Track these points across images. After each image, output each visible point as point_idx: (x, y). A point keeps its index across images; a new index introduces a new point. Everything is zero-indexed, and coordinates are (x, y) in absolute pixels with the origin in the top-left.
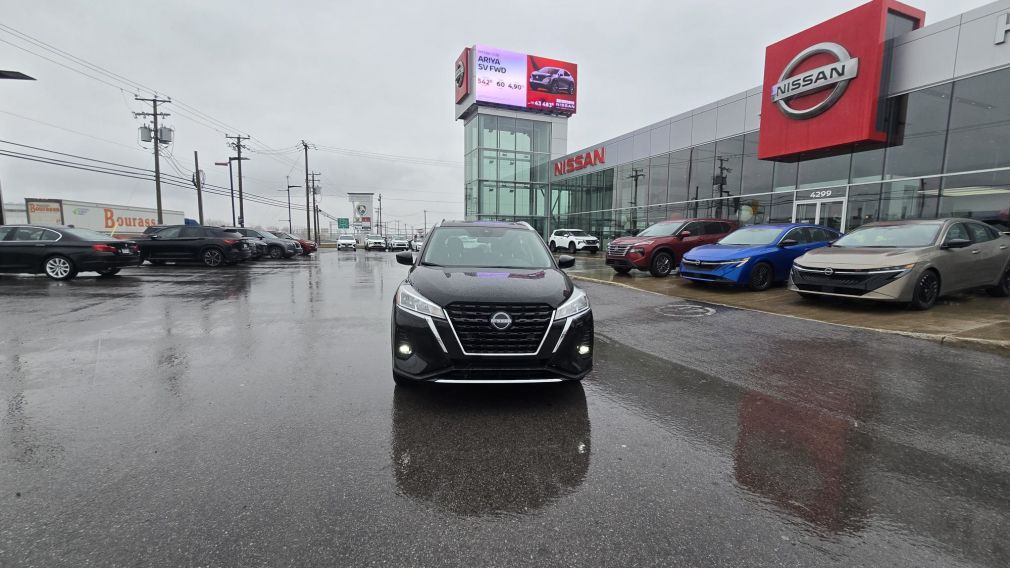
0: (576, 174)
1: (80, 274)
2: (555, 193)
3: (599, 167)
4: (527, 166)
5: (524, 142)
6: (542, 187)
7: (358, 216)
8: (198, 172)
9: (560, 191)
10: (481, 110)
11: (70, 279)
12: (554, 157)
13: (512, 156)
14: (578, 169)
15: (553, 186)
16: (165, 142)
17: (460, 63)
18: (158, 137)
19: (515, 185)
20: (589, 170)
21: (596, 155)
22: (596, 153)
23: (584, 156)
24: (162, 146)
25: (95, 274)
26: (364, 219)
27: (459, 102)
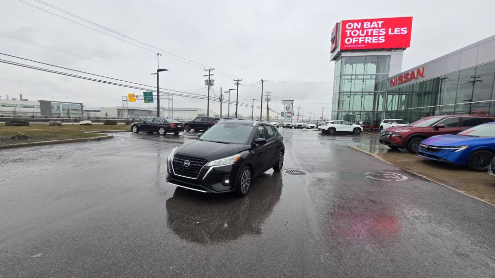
0: (404, 85)
1: (167, 133)
2: (390, 97)
3: (420, 80)
4: (373, 82)
5: (372, 68)
6: (382, 93)
7: (286, 111)
8: (221, 95)
9: (393, 95)
10: (343, 54)
11: (164, 135)
12: (390, 76)
13: (362, 77)
14: (405, 82)
15: (389, 93)
16: (211, 85)
17: (334, 31)
18: (209, 83)
19: (363, 94)
20: (413, 82)
21: (419, 72)
22: (419, 71)
23: (410, 73)
24: (210, 86)
25: (173, 133)
26: (288, 113)
27: (332, 52)
